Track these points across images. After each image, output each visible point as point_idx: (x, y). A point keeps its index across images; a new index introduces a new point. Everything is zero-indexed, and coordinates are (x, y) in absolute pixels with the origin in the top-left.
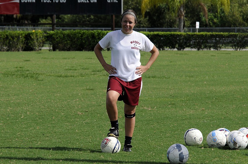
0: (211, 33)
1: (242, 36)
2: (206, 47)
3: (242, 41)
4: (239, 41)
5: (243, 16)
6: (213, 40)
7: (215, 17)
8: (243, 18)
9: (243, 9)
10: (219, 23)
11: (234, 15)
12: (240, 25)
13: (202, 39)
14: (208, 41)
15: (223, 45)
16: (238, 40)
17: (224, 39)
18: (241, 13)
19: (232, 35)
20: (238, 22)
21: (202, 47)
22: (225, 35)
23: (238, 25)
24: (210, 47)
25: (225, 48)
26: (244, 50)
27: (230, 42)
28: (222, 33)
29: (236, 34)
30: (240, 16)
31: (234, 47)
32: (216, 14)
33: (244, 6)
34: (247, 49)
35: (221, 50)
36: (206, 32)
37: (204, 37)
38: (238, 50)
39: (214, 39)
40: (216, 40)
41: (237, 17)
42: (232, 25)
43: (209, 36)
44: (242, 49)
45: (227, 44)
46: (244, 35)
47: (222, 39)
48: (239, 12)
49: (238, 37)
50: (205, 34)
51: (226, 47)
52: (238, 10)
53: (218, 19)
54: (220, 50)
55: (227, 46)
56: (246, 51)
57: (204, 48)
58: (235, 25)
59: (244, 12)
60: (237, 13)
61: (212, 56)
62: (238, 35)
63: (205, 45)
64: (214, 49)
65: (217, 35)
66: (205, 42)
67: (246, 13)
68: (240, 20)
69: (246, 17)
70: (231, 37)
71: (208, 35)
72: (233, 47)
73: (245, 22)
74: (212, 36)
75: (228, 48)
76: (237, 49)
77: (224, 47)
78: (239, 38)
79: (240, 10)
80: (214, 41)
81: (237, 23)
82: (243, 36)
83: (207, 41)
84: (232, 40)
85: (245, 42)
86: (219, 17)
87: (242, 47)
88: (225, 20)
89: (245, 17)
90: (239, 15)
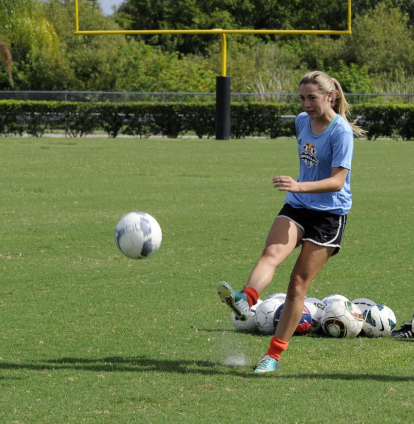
0: (22, 102)
1: (86, 109)
2: (12, 130)
3: (85, 118)
4: (80, 117)
5: (76, 68)
6: (27, 115)
7: (20, 69)
8: (76, 71)
9: (76, 54)
10: (27, 82)
11: (58, 67)
12: (70, 85)
13: (5, 114)
14: (17, 117)
15: (48, 125)
16: (78, 117)
17: (49, 113)
18: (71, 61)
19: (65, 107)
20: (66, 80)
21: (6, 130)
22: (51, 106)
23: (65, 86)
24: (21, 131)
25: (52, 132)
26: (89, 136)
27: (63, 121)
28: (45, 102)
29: (73, 105)
30: (71, 68)
31: (69, 131)
32: (21, 63)
33: (77, 49)
34: (95, 134)
35: (43, 136)
36: (13, 100)
37: (9, 109)
38: (78, 136)
39: (29, 113)
40: (33, 115)
41: (64, 70)
42: (55, 87)
43: (19, 108)
44: (87, 134)
45: (55, 125)
46: (89, 106)
47: (45, 114)
48: (68, 60)
49: (78, 110)
50: (11, 103)
51: (53, 130)
52: (66, 56)
53: (25, 74)
54: (41, 136)
55: (54, 128)
56: (93, 139)
57: (8, 132)
58: (60, 86)
59: (78, 59)
60: (64, 61)
61: (43, 148)
62: (78, 107)
63: (12, 126)
64: (30, 135)
65: (35, 106)
66: (11, 121)
67: (82, 61)
68: (71, 75)
69: (81, 71)
70: (63, 111)
71: (18, 105)
72: (67, 131)
73: (81, 81)
74: (25, 108)
75: (58, 133)
76: (75, 135)
77: (49, 131)
78: (80, 113)
79: (70, 55)
80: (29, 118)
81: (65, 82)
82: (88, 108)
83: (15, 118)
84: (66, 117)
85: (91, 121)
86: (28, 70)
87: (85, 131)
88: (41, 76)
89: (79, 70)
90: (67, 66)
